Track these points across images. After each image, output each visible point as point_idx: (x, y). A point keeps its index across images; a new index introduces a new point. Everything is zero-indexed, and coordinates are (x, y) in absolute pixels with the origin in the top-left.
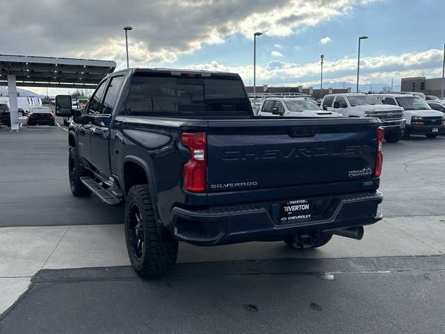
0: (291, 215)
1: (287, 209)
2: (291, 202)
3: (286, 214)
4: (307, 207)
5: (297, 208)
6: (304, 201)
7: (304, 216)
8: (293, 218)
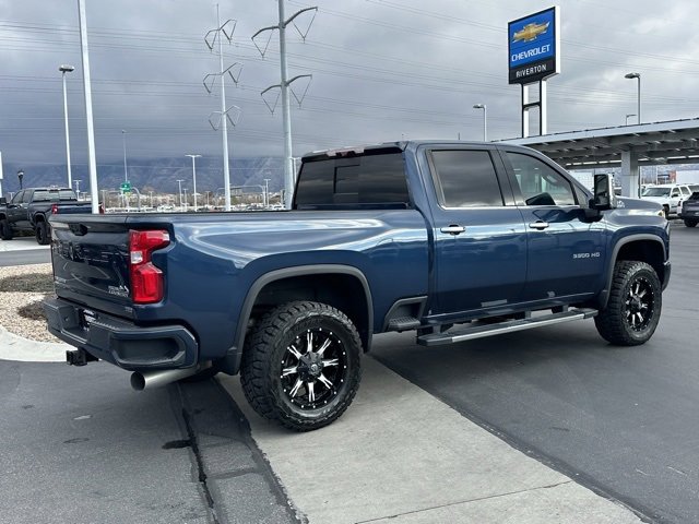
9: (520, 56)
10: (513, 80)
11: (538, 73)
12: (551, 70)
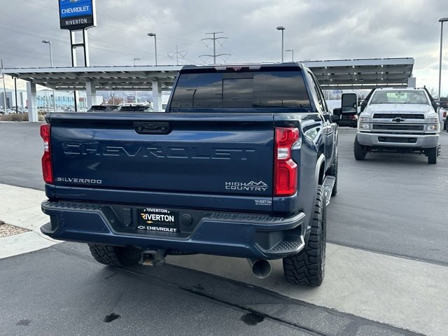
0: (151, 225)
1: (145, 216)
2: (149, 210)
3: (144, 223)
4: (171, 219)
5: (158, 217)
6: (166, 211)
7: (167, 229)
8: (154, 228)
9: (68, 11)
10: (63, 27)
11: (81, 24)
12: (91, 24)
